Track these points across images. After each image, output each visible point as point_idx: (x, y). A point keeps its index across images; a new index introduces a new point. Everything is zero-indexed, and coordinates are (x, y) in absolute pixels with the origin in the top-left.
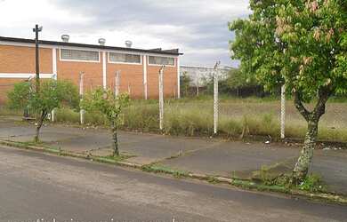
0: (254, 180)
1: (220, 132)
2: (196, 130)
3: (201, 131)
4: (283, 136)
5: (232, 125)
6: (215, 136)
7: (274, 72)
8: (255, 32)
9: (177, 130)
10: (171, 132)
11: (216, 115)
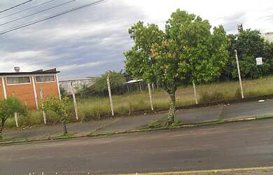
0: (150, 127)
1: (116, 114)
2: (101, 116)
3: (105, 115)
4: (152, 109)
5: (122, 109)
6: (114, 117)
7: (151, 74)
10: (85, 120)
11: (111, 105)
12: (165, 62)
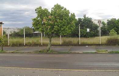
0: (39, 52)
2: (19, 45)
3: (21, 45)
4: (42, 44)
5: (29, 43)
6: (25, 46)
7: (42, 29)
8: (38, 21)
9: (14, 45)
10: (12, 46)
11: (25, 41)
12: (49, 25)
